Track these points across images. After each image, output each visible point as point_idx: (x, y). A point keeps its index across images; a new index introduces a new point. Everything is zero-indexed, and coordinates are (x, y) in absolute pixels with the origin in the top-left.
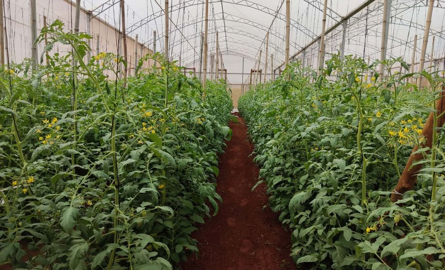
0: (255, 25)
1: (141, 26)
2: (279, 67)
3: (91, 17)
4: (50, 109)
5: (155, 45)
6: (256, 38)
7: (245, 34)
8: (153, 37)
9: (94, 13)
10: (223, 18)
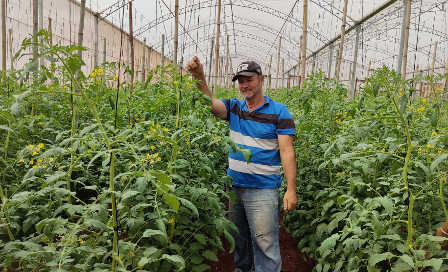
0: (265, 28)
1: (150, 28)
2: (289, 72)
3: (99, 20)
4: (48, 121)
5: (163, 49)
6: (265, 42)
7: (254, 37)
8: (161, 40)
9: (102, 15)
10: (233, 22)
